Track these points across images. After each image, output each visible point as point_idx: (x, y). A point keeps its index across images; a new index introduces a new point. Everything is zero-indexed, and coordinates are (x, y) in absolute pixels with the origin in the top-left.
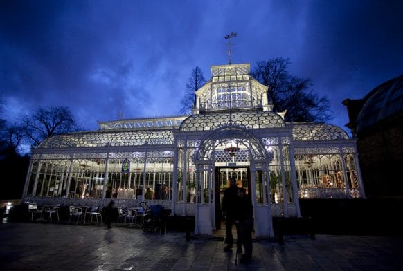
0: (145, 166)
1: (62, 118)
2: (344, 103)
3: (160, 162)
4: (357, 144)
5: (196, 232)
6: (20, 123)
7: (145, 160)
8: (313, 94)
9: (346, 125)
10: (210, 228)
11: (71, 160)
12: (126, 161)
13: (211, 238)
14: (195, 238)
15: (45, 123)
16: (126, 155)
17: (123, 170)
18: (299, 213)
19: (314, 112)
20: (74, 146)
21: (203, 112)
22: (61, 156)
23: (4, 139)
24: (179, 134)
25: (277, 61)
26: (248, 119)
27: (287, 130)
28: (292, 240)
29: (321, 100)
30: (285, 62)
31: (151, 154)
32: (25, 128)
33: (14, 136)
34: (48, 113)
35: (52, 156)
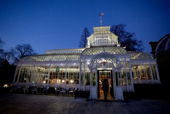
0: (66, 69)
1: (28, 49)
2: (149, 43)
3: (72, 68)
4: (157, 61)
5: (90, 98)
6: (9, 51)
7: (66, 67)
8: (136, 39)
9: (151, 53)
10: (96, 96)
11: (34, 67)
12: (58, 68)
13: (97, 100)
14: (90, 100)
15: (20, 51)
16: (58, 65)
17: (56, 71)
18: (134, 90)
19: (136, 47)
20: (35, 61)
21: (91, 47)
22: (29, 65)
23: (3, 57)
24: (82, 56)
25: (120, 25)
26: (111, 50)
27: (128, 55)
28: (131, 101)
29: (139, 42)
30: (124, 26)
31: (68, 65)
32: (12, 53)
33: (7, 56)
34: (21, 46)
35: (26, 65)
